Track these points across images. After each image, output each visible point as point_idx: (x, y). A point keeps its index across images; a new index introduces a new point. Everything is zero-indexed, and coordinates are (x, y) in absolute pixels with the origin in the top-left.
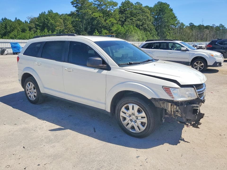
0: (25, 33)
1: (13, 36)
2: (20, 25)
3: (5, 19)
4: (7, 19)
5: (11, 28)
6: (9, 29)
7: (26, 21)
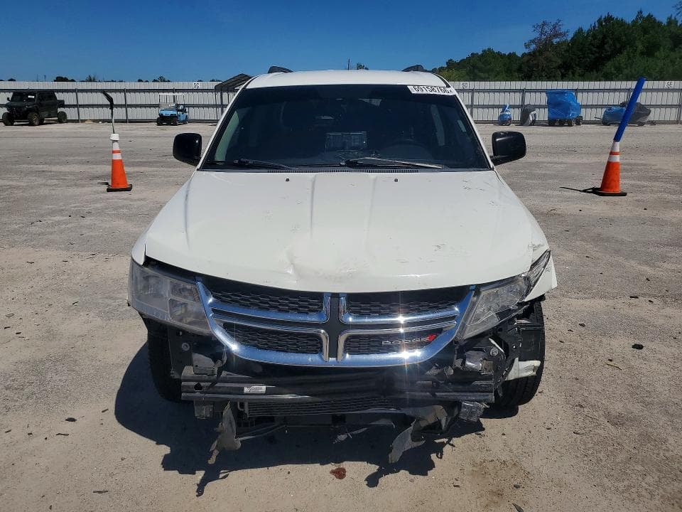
0: (650, 60)
1: (613, 69)
2: (646, 34)
3: (609, 19)
4: (613, 18)
5: (615, 46)
6: (608, 49)
7: (673, 18)
